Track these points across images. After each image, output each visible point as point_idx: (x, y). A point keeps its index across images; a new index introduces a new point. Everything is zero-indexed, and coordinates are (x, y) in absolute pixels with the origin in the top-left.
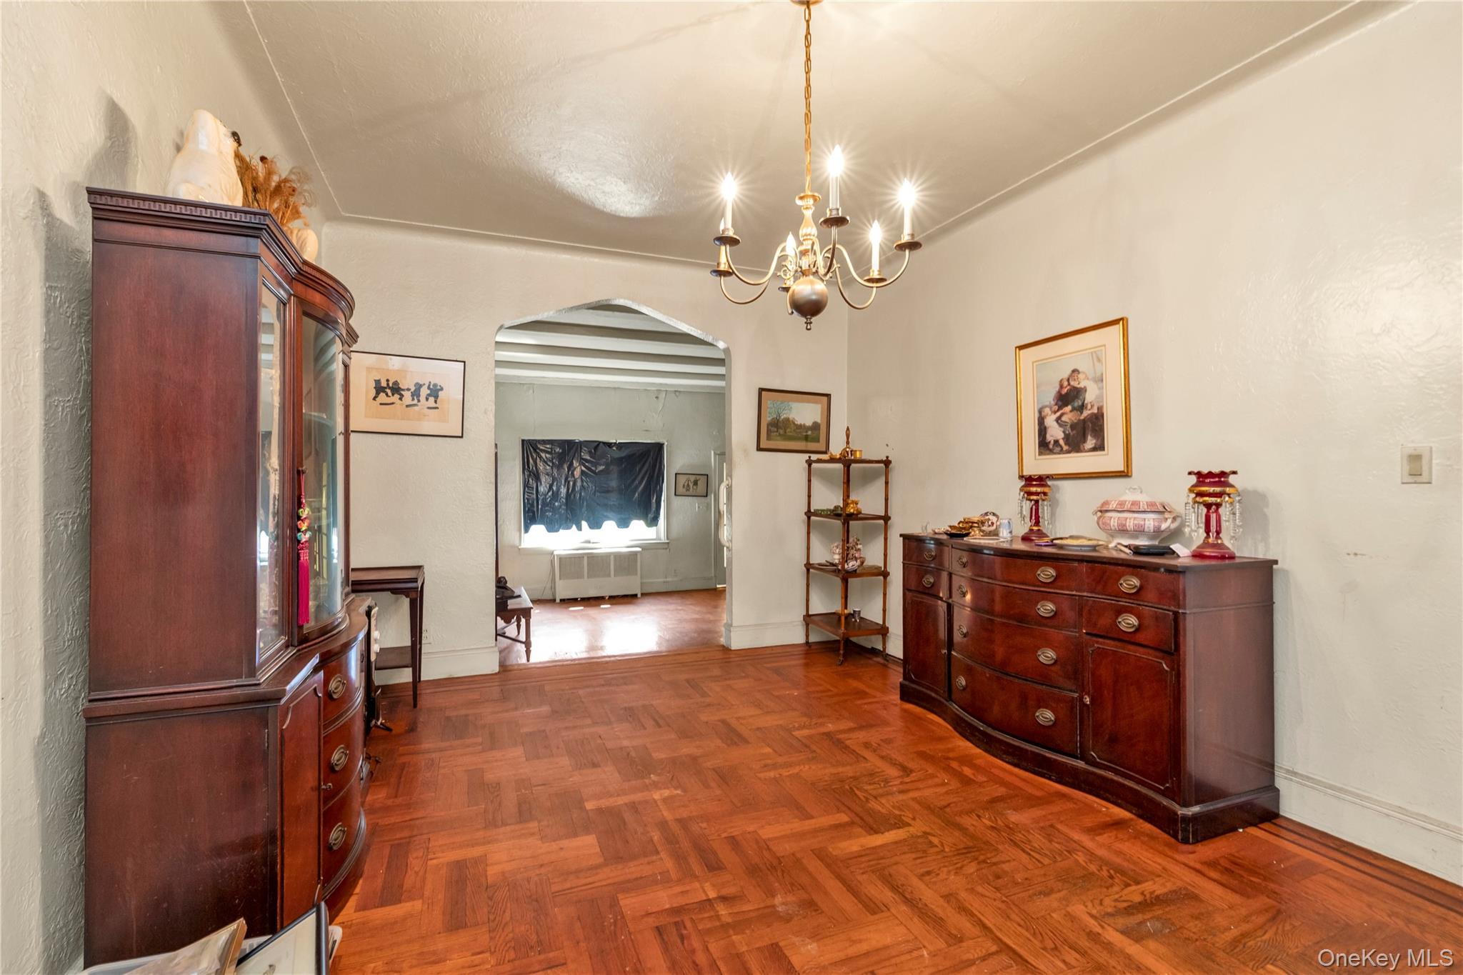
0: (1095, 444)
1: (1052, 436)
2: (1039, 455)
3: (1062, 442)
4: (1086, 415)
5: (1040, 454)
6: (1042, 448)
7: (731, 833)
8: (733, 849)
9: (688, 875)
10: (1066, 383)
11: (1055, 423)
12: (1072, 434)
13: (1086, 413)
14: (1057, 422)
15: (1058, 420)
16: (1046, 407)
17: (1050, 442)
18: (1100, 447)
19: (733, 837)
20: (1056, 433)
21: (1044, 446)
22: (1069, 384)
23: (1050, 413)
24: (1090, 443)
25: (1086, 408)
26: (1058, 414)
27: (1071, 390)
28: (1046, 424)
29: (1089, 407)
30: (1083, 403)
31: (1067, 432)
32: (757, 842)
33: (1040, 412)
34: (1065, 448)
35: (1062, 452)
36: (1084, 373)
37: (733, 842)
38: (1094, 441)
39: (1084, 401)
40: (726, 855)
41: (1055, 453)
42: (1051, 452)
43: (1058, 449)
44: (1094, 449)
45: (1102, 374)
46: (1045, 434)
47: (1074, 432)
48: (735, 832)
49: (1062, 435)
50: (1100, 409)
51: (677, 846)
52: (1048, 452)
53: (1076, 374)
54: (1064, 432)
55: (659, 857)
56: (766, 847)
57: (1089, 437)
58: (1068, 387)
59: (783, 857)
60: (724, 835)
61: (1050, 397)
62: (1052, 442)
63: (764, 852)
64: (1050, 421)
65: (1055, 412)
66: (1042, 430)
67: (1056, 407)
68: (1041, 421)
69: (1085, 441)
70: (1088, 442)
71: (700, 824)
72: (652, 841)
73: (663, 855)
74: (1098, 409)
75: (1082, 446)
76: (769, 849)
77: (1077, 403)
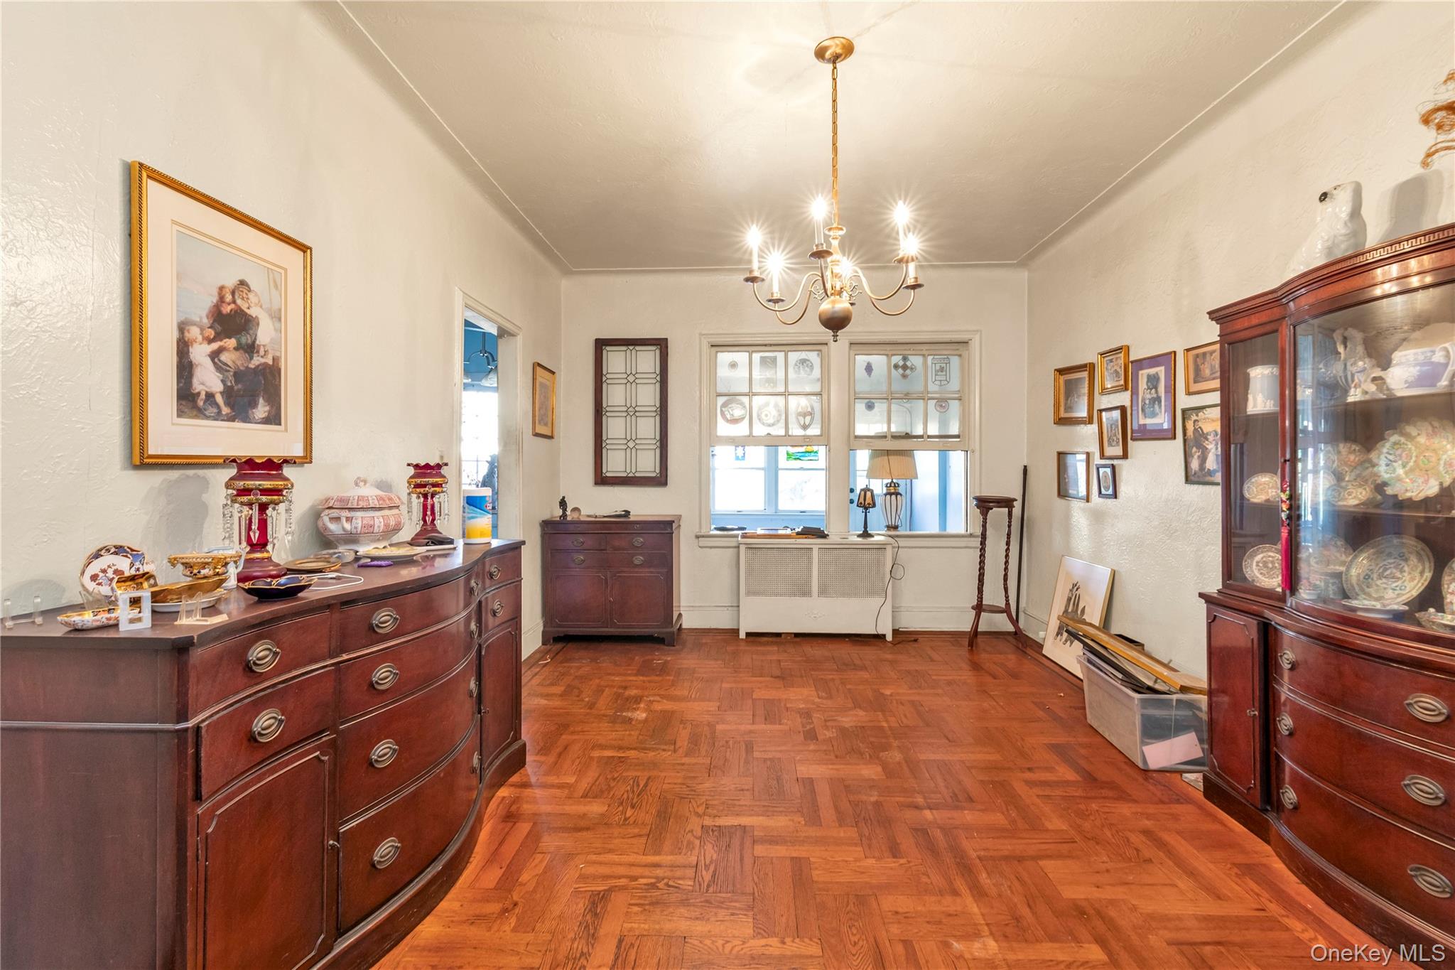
0: (269, 412)
1: (203, 384)
2: (179, 416)
3: (219, 399)
4: (257, 363)
5: (180, 414)
6: (184, 403)
7: (894, 862)
8: (898, 844)
9: (946, 831)
10: (229, 298)
11: (208, 361)
12: (236, 388)
13: (257, 361)
14: (213, 360)
15: (214, 356)
16: (194, 324)
17: (199, 394)
18: (274, 418)
19: (894, 857)
20: (208, 379)
21: (188, 400)
22: (234, 302)
23: (200, 338)
24: (261, 410)
25: (258, 352)
26: (215, 346)
27: (236, 312)
28: (192, 356)
29: (262, 352)
30: (254, 342)
31: (229, 384)
32: (870, 847)
33: (182, 328)
34: (225, 410)
35: (218, 416)
36: (256, 295)
37: (895, 851)
38: (267, 408)
39: (255, 339)
40: (907, 842)
41: (207, 418)
42: (200, 413)
43: (212, 411)
44: (266, 421)
45: (280, 310)
46: (191, 376)
47: (240, 386)
48: (890, 863)
49: (219, 388)
50: (276, 360)
51: (958, 860)
52: (195, 413)
53: (244, 289)
54: (223, 381)
55: (978, 853)
56: (864, 839)
57: (261, 401)
58: (233, 306)
59: (852, 826)
60: (902, 861)
61: (200, 310)
62: (203, 396)
63: (867, 834)
64: (200, 353)
65: (210, 341)
66: (185, 369)
67: (211, 333)
68: (183, 347)
69: (254, 404)
70: (260, 406)
71: (929, 881)
72: (988, 873)
73: (973, 855)
74: (273, 359)
75: (250, 412)
76: (861, 836)
77: (246, 339)
